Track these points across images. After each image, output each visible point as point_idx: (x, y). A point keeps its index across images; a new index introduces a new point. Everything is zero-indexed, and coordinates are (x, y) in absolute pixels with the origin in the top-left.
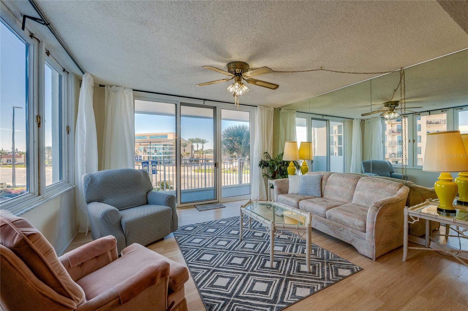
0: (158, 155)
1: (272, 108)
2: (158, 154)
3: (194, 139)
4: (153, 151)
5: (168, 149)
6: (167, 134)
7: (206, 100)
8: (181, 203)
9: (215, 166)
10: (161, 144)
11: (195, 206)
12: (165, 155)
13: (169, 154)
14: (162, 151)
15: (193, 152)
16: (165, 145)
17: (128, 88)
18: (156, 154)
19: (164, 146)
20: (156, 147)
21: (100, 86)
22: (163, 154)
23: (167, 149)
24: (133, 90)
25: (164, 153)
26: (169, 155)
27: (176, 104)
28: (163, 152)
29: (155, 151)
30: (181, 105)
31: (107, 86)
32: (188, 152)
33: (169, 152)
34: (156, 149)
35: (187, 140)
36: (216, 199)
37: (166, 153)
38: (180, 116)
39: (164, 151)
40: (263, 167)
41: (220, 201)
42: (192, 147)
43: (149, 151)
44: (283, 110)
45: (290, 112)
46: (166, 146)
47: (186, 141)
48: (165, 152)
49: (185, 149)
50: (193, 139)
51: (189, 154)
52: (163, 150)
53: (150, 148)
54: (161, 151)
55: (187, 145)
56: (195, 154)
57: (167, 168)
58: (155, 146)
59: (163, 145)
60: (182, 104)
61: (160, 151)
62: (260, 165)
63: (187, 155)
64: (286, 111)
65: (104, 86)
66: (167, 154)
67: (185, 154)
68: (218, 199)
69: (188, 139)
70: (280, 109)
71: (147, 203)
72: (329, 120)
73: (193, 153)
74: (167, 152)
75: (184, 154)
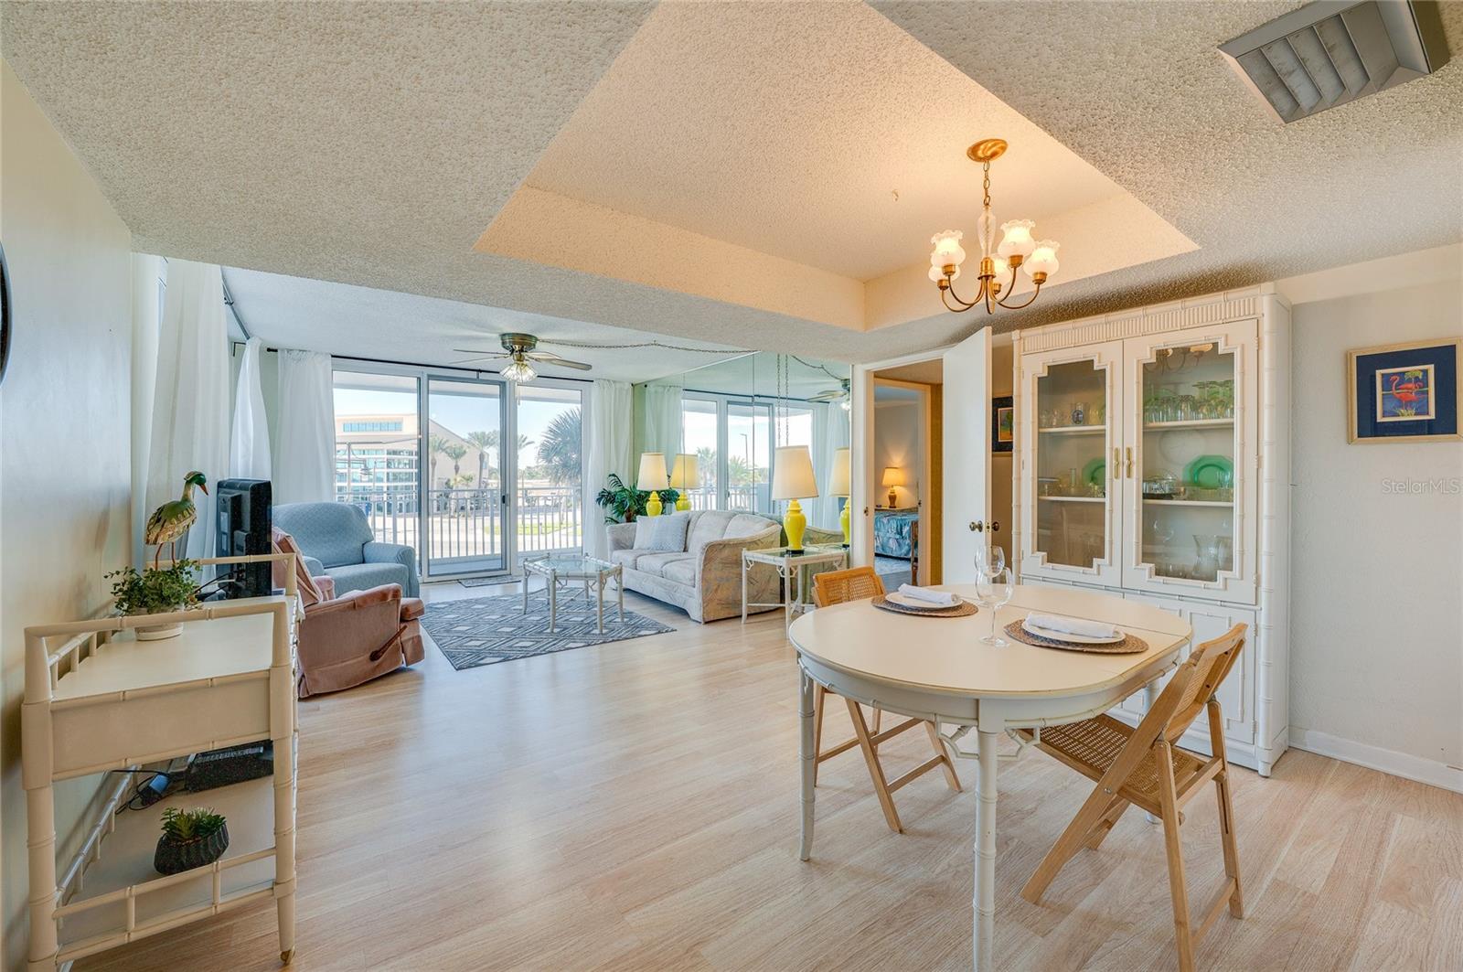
0: (371, 484)
1: (627, 384)
2: (370, 481)
3: (487, 433)
4: (357, 471)
5: (406, 464)
6: (402, 419)
7: (481, 371)
8: (430, 576)
9: (504, 502)
10: (382, 450)
11: (458, 581)
12: (396, 484)
13: (407, 480)
14: (386, 470)
15: (485, 473)
16: (395, 453)
17: (322, 354)
18: (365, 478)
19: (390, 456)
20: (364, 460)
21: (269, 350)
22: (388, 480)
23: (400, 466)
24: (333, 356)
25: (391, 477)
26: (407, 484)
27: (419, 379)
28: (388, 474)
29: (363, 472)
30: (429, 379)
31: (283, 350)
32: (468, 474)
33: (406, 473)
34: (365, 466)
35: (466, 437)
36: (506, 569)
37: (396, 477)
38: (428, 393)
39: (389, 470)
40: (605, 504)
41: (514, 573)
42: (482, 457)
43: (346, 471)
44: (651, 388)
45: (668, 390)
46: (399, 457)
47: (463, 440)
48: (394, 474)
49: (459, 464)
50: (484, 433)
51: (470, 479)
52: (388, 467)
53: (349, 463)
54: (383, 470)
55: (465, 452)
56: (490, 481)
57: (400, 521)
58: (364, 457)
59: (389, 453)
60: (430, 377)
61: (377, 470)
62: (599, 500)
63: (465, 482)
64: (660, 389)
65: (276, 351)
66: (401, 480)
67: (458, 479)
68: (508, 567)
69: (470, 434)
70: (646, 386)
71: (364, 562)
72: (772, 404)
73: (483, 476)
74: (400, 473)
75: (455, 480)
